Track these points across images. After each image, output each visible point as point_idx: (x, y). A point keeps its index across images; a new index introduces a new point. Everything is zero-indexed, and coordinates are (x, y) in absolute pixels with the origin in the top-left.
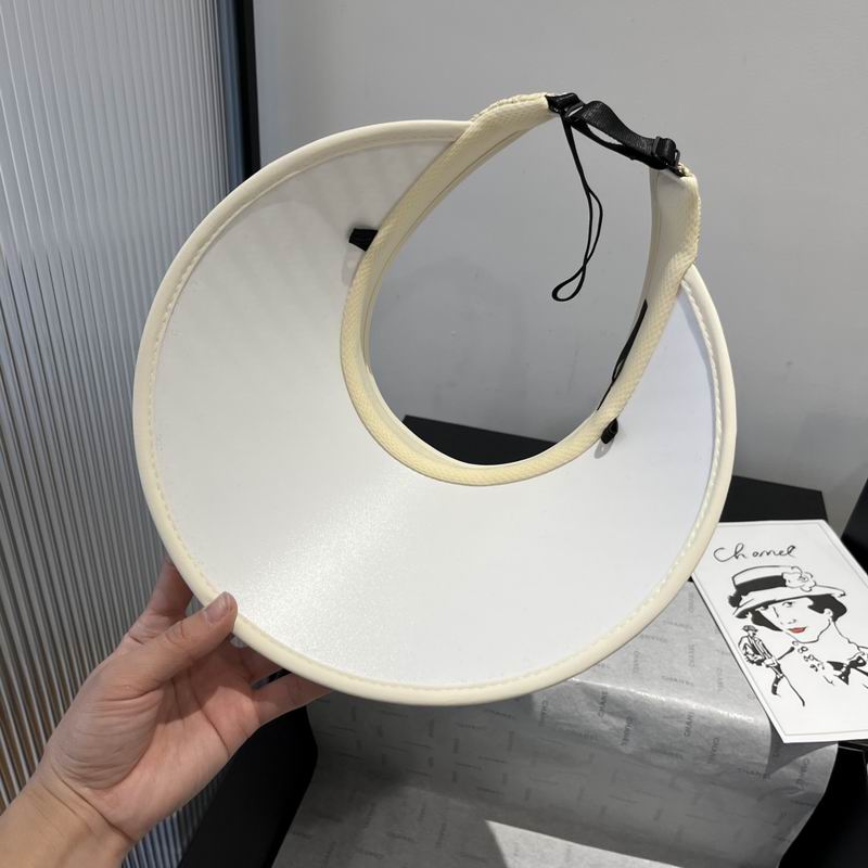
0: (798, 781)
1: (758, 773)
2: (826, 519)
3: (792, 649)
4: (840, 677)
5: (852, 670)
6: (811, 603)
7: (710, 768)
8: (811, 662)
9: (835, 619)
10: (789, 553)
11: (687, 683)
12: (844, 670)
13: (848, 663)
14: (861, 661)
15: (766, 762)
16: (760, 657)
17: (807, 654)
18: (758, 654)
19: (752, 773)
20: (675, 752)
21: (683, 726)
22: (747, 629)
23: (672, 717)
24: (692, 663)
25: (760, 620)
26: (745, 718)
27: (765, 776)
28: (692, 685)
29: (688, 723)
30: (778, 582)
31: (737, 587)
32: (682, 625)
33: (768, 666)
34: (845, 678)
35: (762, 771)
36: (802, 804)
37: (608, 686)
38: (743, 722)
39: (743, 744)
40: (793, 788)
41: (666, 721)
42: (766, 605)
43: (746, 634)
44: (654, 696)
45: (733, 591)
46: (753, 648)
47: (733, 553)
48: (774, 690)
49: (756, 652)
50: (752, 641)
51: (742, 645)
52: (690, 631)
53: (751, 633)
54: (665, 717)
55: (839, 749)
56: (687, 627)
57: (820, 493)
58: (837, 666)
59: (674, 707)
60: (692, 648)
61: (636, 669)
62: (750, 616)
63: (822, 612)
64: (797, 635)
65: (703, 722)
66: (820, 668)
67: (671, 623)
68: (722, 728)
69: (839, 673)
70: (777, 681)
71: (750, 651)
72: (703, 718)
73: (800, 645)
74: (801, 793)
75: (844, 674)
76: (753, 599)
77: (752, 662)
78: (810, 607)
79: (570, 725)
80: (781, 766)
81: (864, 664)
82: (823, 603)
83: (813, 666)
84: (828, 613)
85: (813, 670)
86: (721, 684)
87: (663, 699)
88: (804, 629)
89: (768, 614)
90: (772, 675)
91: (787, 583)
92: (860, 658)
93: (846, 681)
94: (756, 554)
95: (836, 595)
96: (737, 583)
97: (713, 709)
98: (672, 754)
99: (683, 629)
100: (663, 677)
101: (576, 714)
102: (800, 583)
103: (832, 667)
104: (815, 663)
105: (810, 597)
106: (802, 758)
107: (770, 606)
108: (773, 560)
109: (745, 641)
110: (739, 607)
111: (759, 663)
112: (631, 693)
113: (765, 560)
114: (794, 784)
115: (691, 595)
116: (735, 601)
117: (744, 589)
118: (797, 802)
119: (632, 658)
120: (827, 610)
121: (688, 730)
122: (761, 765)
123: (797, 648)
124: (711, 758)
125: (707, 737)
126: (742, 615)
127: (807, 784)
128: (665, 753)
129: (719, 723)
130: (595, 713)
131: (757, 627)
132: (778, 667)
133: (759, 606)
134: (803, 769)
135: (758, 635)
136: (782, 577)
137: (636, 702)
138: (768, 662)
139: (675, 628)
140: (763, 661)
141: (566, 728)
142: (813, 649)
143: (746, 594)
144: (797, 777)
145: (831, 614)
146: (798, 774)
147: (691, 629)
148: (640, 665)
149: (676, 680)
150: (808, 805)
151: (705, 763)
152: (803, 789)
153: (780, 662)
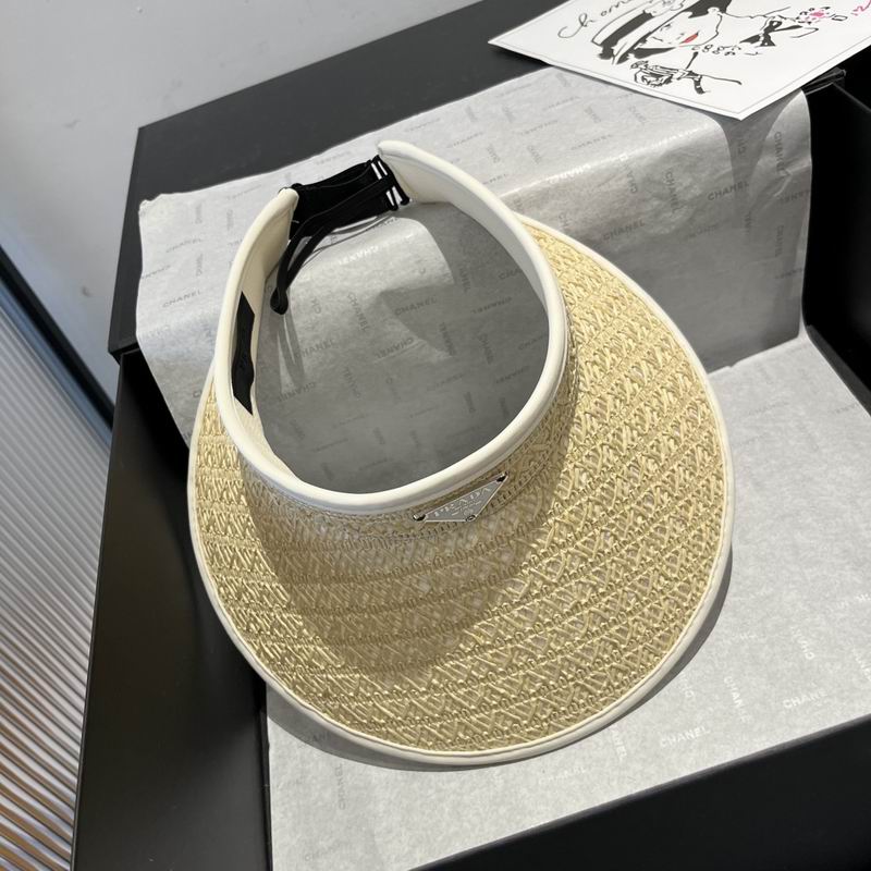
0: (779, 167)
1: (732, 188)
3: (696, 54)
4: (762, 45)
5: (770, 34)
6: (689, 14)
7: (678, 217)
8: (722, 52)
9: (723, 10)
11: (604, 138)
12: (762, 38)
13: (763, 32)
14: (775, 24)
15: (731, 168)
16: (665, 78)
17: (714, 49)
18: (664, 77)
19: (726, 191)
20: (631, 222)
21: (625, 181)
23: (608, 180)
24: (596, 118)
27: (740, 187)
28: (610, 136)
29: (628, 176)
30: (644, 17)
31: (601, 44)
32: (564, 102)
33: (679, 79)
34: (768, 42)
35: (733, 182)
36: (794, 197)
37: (516, 190)
39: (701, 159)
40: (776, 180)
41: (604, 189)
42: (643, 40)
43: (638, 70)
45: (600, 49)
46: (652, 75)
47: (579, 25)
48: (700, 91)
49: (658, 76)
50: (649, 71)
51: (639, 79)
53: (642, 66)
55: (807, 96)
56: (572, 99)
58: (753, 39)
59: (604, 167)
60: (589, 111)
61: (538, 159)
63: (706, 13)
65: (644, 162)
66: (736, 51)
68: (668, 156)
69: (759, 43)
70: (697, 83)
71: (652, 79)
72: (642, 158)
73: (702, 47)
74: (788, 180)
75: (764, 42)
76: (625, 44)
77: (660, 85)
78: (691, 17)
81: (780, 23)
82: (701, 7)
83: (728, 54)
84: (713, 10)
85: (730, 55)
86: (641, 118)
87: (588, 166)
88: (697, 34)
89: (649, 45)
90: (688, 82)
91: (653, 14)
92: (772, 22)
93: (771, 44)
94: (604, 13)
96: (599, 43)
98: (629, 228)
100: (573, 149)
102: (667, 7)
103: (749, 44)
104: (727, 50)
105: (686, 11)
107: (649, 39)
109: (640, 75)
110: (614, 56)
111: (668, 81)
114: (776, 175)
115: (559, 76)
116: (607, 55)
117: (610, 42)
118: (788, 199)
119: (528, 154)
120: (710, 10)
121: (632, 184)
122: (729, 175)
123: (700, 51)
124: (674, 202)
125: (657, 177)
126: (623, 60)
128: (621, 231)
129: (662, 153)
132: (691, 74)
133: (635, 45)
134: (778, 148)
135: (650, 64)
136: (643, 13)
138: (676, 76)
139: (560, 107)
140: (670, 78)
142: (718, 43)
143: (616, 44)
144: (776, 163)
145: (717, 9)
146: (776, 158)
147: (577, 97)
148: (541, 154)
149: (589, 143)
150: (801, 194)
151: (670, 214)
152: (789, 175)
153: (689, 69)
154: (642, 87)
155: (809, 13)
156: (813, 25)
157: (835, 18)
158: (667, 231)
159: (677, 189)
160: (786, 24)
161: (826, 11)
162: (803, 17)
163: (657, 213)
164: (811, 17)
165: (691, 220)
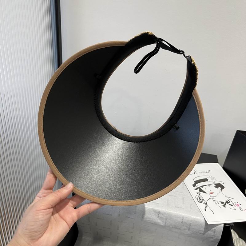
0: (213, 235)
1: (202, 233)
2: (218, 163)
3: (210, 198)
4: (223, 206)
5: (226, 204)
6: (215, 186)
7: (189, 232)
8: (215, 202)
9: (221, 190)
10: (209, 172)
11: (182, 208)
12: (224, 204)
13: (225, 202)
14: (229, 201)
15: (204, 230)
16: (201, 201)
17: (214, 200)
18: (201, 200)
19: (200, 233)
20: (179, 228)
21: (181, 220)
22: (198, 193)
23: (178, 218)
24: (183, 202)
25: (201, 191)
26: (198, 218)
27: (204, 234)
28: (183, 209)
29: (182, 219)
30: (206, 180)
31: (195, 182)
32: (180, 192)
35: (203, 233)
37: (160, 209)
38: (198, 219)
39: (198, 225)
40: (212, 237)
41: (176, 219)
42: (203, 186)
43: (197, 194)
44: (173, 212)
45: (194, 183)
46: (199, 198)
47: (194, 172)
48: (205, 210)
49: (200, 199)
50: (199, 196)
51: (196, 198)
52: (182, 194)
53: (199, 194)
54: (176, 218)
55: (224, 226)
56: (182, 193)
57: (216, 156)
58: (222, 203)
59: (178, 215)
60: (183, 199)
62: (198, 189)
63: (218, 188)
64: (211, 195)
65: (186, 219)
66: (218, 203)
67: (177, 192)
68: (191, 221)
69: (223, 205)
70: (206, 207)
71: (199, 199)
72: (186, 218)
73: (212, 197)
74: (214, 239)
76: (199, 185)
77: (199, 202)
78: (215, 187)
79: (150, 221)
80: (208, 231)
81: (230, 202)
82: (218, 186)
83: (216, 203)
84: (220, 188)
85: (216, 204)
86: (191, 209)
87: (175, 213)
88: (213, 193)
89: (203, 189)
90: (205, 205)
91: (208, 180)
92: (228, 200)
93: (225, 207)
94: (200, 173)
95: (222, 183)
97: (189, 216)
98: (178, 229)
99: (181, 193)
100: (175, 207)
101: (151, 218)
102: (212, 180)
103: (221, 203)
104: (216, 202)
105: (215, 184)
106: (214, 229)
107: (204, 187)
108: (204, 174)
109: (197, 196)
110: (195, 187)
111: (201, 202)
112: (167, 211)
113: (202, 174)
114: (212, 236)
116: (194, 186)
117: (196, 182)
118: (213, 241)
119: (167, 201)
120: (219, 188)
121: (182, 221)
122: (202, 231)
123: (211, 198)
124: (189, 229)
125: (188, 223)
126: (196, 189)
127: (216, 236)
128: (176, 228)
129: (191, 219)
130: (157, 217)
131: (200, 192)
132: (206, 203)
133: (201, 187)
134: (214, 232)
136: (207, 179)
137: (168, 213)
138: (203, 202)
139: (179, 193)
140: (202, 202)
141: (148, 222)
142: (216, 198)
143: (197, 184)
144: (213, 234)
145: (221, 188)
146: (213, 233)
147: (183, 193)
148: (169, 203)
149: (179, 207)
150: (216, 242)
151: (187, 231)
152: (214, 238)
153: (207, 202)
154: (196, 200)
155: (237, 203)
156: (235, 208)
157: (240, 209)
158: (185, 233)
159: (191, 227)
160: (231, 203)
161: (240, 205)
162: (235, 204)
163: (185, 229)
164: (236, 205)
165: (191, 234)
